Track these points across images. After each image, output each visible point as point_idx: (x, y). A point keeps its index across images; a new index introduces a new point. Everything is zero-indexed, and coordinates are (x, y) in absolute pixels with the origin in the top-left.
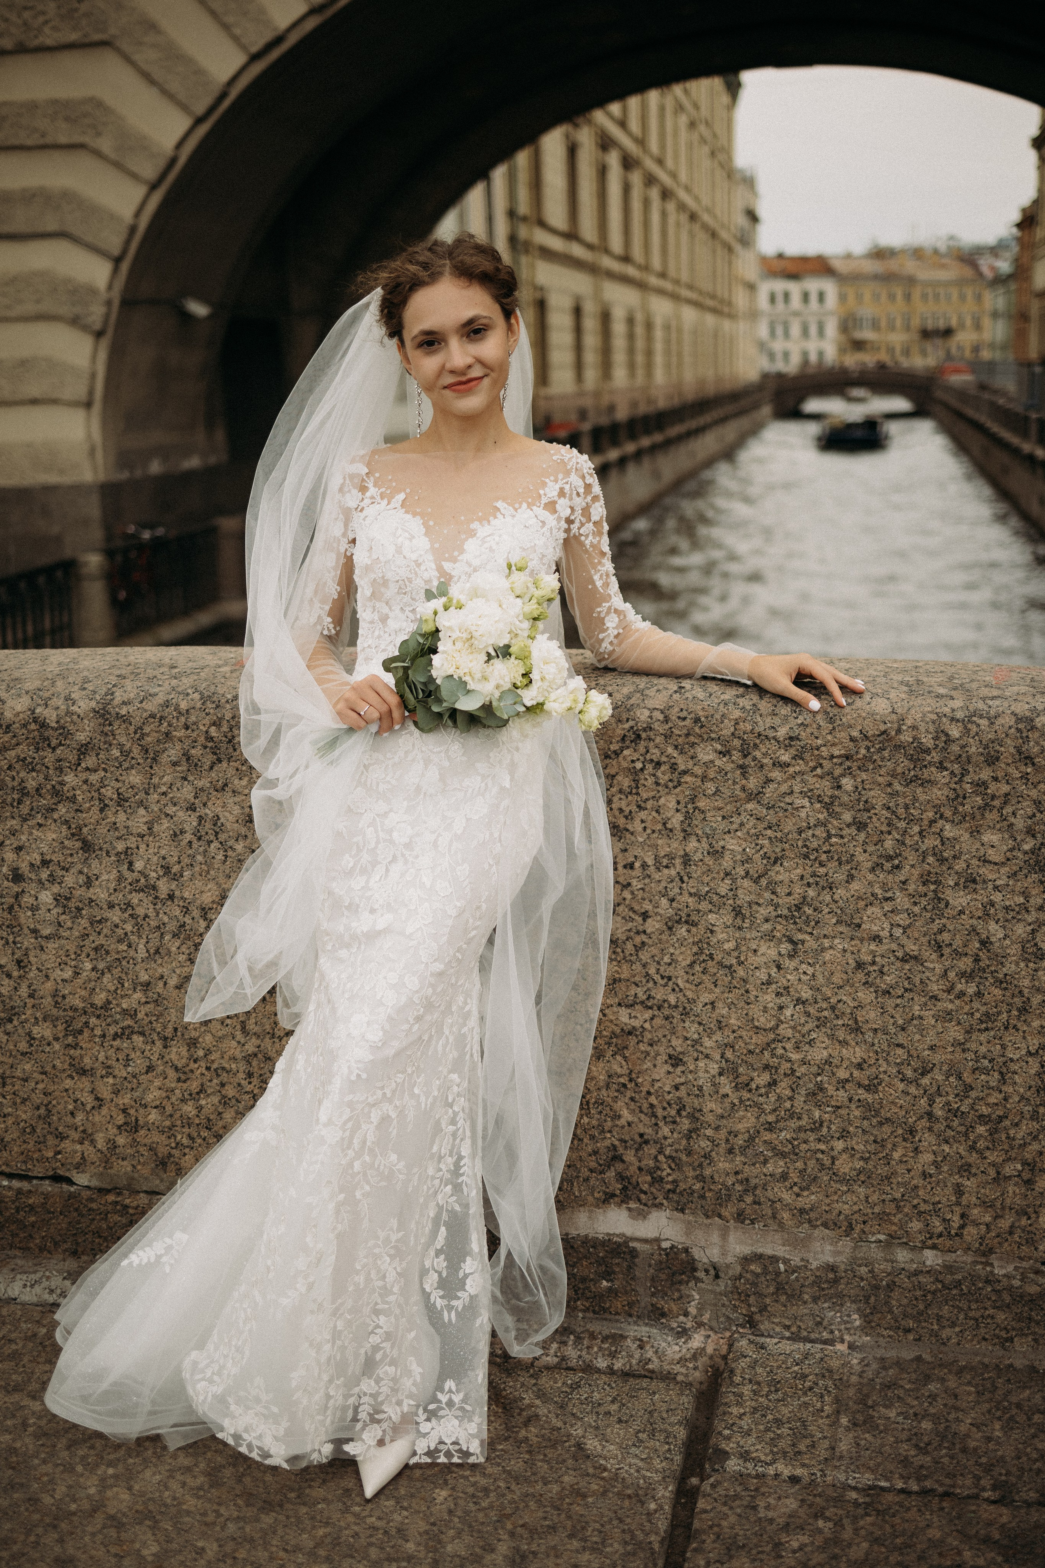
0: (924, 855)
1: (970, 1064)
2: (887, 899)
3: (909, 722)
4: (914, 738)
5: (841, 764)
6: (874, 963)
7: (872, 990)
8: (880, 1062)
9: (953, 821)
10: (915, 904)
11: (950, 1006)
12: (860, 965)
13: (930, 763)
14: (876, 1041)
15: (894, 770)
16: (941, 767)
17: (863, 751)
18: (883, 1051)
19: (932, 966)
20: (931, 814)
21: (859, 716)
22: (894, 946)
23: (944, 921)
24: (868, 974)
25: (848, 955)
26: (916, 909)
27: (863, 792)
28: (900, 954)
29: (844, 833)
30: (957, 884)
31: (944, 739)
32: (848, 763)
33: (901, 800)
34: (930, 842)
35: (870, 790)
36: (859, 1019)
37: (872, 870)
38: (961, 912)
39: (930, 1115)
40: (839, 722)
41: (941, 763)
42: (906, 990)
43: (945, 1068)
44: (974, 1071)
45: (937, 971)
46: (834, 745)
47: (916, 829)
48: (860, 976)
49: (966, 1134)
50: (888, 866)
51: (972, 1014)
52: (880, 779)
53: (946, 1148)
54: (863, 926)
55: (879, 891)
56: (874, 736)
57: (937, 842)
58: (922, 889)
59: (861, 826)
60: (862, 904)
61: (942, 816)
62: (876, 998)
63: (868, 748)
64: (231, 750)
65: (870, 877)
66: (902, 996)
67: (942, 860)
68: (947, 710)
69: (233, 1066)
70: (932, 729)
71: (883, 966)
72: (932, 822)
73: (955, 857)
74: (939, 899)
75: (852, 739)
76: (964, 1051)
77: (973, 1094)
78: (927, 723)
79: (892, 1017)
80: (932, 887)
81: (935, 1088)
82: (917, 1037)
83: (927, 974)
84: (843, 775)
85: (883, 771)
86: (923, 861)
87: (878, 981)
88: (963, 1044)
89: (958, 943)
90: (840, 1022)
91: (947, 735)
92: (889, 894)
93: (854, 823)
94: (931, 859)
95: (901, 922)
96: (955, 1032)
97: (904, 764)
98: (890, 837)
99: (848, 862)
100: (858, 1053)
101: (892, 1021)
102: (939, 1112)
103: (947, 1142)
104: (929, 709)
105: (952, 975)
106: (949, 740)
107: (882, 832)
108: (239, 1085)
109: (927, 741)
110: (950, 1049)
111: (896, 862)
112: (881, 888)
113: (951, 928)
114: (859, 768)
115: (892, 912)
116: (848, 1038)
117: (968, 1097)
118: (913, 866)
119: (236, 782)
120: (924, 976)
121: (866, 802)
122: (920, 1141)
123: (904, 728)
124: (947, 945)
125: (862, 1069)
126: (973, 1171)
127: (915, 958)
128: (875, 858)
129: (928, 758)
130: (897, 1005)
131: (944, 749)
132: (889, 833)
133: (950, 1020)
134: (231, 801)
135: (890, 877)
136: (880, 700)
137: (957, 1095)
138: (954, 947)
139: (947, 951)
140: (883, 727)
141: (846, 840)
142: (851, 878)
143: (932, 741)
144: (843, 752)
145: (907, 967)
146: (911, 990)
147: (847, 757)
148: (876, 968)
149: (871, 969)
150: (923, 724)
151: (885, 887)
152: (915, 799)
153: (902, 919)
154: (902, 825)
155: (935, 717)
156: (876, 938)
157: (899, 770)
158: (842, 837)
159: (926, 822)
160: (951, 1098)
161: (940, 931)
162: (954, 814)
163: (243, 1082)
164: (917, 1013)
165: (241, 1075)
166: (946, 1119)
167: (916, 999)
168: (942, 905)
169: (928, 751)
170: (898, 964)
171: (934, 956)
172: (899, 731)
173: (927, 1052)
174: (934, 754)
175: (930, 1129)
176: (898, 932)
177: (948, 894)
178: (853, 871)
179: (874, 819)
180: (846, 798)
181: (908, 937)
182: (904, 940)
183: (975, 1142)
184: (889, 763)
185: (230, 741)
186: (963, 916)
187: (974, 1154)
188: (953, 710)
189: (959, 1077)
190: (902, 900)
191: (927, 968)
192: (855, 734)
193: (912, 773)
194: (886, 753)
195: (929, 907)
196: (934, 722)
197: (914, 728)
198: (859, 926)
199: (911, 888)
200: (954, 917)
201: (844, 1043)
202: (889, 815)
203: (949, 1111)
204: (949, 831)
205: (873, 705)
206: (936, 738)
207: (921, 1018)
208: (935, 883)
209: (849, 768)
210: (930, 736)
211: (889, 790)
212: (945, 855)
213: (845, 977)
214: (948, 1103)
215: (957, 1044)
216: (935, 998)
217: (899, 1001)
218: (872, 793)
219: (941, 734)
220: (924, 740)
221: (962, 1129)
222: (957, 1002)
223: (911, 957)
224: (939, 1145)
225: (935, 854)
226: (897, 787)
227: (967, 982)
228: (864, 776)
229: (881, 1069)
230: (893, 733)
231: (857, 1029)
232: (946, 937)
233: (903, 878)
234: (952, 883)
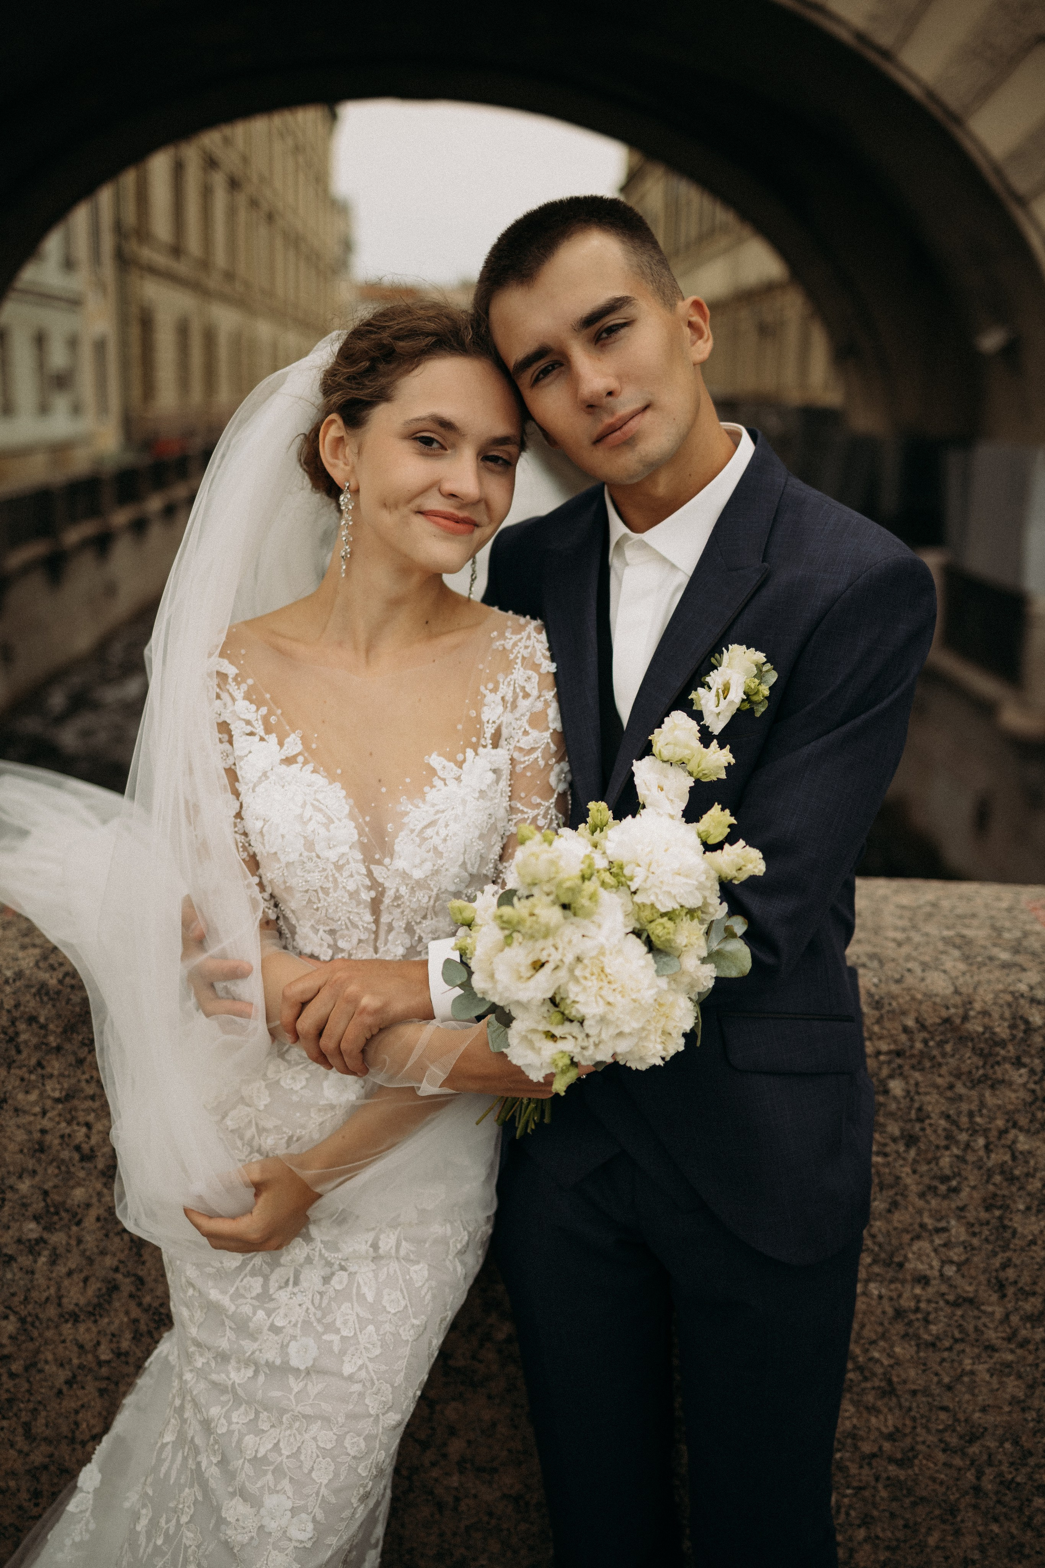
0: (990, 1174)
1: (1031, 1425)
2: (938, 1231)
3: (978, 1006)
4: (986, 1028)
5: (889, 1062)
6: (917, 1310)
7: (913, 1343)
8: (919, 1430)
9: (1028, 1131)
10: (974, 1234)
11: (1010, 1357)
12: (899, 1313)
13: (1005, 1059)
14: (914, 1405)
15: (958, 1068)
16: (1018, 1063)
17: (919, 1045)
18: (922, 1416)
19: (989, 1309)
20: (1000, 1123)
21: (913, 999)
22: (944, 1288)
23: (1008, 1254)
24: (910, 1324)
25: (885, 1301)
26: (975, 1242)
27: (916, 1097)
28: (951, 1298)
29: (888, 1149)
30: (1028, 1208)
31: (1022, 1027)
32: (899, 1061)
33: (965, 1107)
34: (999, 1157)
35: (926, 1094)
36: (895, 1379)
37: (922, 1195)
38: (1033, 1242)
39: (977, 1490)
40: (887, 1008)
41: (1018, 1058)
42: (956, 1341)
43: (1000, 1432)
44: (1035, 1433)
45: (998, 1316)
46: (880, 1038)
47: (981, 1141)
48: (900, 1327)
49: (1020, 1510)
50: (943, 1188)
51: (1037, 1365)
52: (939, 1081)
53: (995, 1528)
54: (908, 1266)
55: (927, 1220)
56: (934, 1024)
57: (1007, 1157)
58: (984, 1215)
59: (911, 1140)
60: (906, 1238)
61: (1015, 1125)
62: (918, 1352)
63: (925, 1042)
64: (13, 1052)
65: (920, 1203)
66: (950, 1349)
67: (1011, 1179)
68: (1023, 987)
69: (12, 1484)
70: (1007, 1014)
71: (928, 1313)
72: (1003, 1133)
73: (1027, 1175)
74: (1005, 1227)
75: (906, 1030)
76: (1023, 1410)
77: (1032, 1461)
78: (1001, 1006)
79: (937, 1374)
80: (997, 1213)
81: (985, 1457)
82: (967, 1397)
83: (984, 1320)
84: (891, 1076)
85: (944, 1070)
86: (987, 1182)
87: (921, 1331)
88: (1024, 1401)
89: (1026, 1278)
90: (868, 1385)
91: (1027, 1022)
92: (943, 1224)
93: (902, 1136)
94: (998, 1178)
95: (955, 1258)
96: (1013, 1387)
97: (969, 1060)
98: (947, 1153)
99: (891, 1187)
100: (889, 1421)
101: (935, 1379)
102: (988, 1485)
103: (996, 1520)
104: (1000, 987)
105: (1015, 1319)
106: (1029, 1029)
107: (937, 1147)
108: (20, 1507)
109: (1002, 1030)
110: (1007, 1409)
111: (954, 1183)
112: (931, 1216)
113: (1018, 1262)
114: (913, 1067)
115: (945, 1245)
116: (879, 1403)
117: (1026, 1465)
118: (974, 1188)
119: (21, 1096)
120: (980, 1324)
121: (920, 1109)
122: (963, 1521)
123: (972, 1013)
124: (1011, 1284)
125: (895, 1440)
126: (1027, 1551)
127: (971, 1301)
128: (926, 1180)
129: (1003, 1052)
130: (943, 1360)
131: (1024, 1040)
132: (947, 1148)
133: (1009, 1375)
134: (12, 1123)
135: (945, 1204)
136: (936, 974)
137: (1012, 1464)
138: (1020, 1285)
139: (1010, 1291)
140: (944, 1013)
141: (890, 1159)
142: (894, 1205)
143: (1008, 1031)
144: (892, 1047)
145: (959, 1312)
146: (962, 1340)
147: (899, 1054)
148: (919, 1316)
149: (912, 1317)
150: (996, 1008)
151: (938, 1216)
152: (982, 1104)
153: (956, 1254)
154: (963, 1137)
155: (1009, 998)
156: (923, 1280)
157: (965, 1068)
158: (886, 1155)
159: (994, 1133)
160: (1004, 1468)
161: (1004, 1266)
162: (1031, 1121)
163: (25, 1504)
164: (968, 1368)
165: (24, 1495)
166: (997, 1493)
167: (968, 1350)
168: (1007, 1235)
169: (1003, 1044)
170: (948, 1310)
171: (995, 1297)
172: (965, 1018)
173: (977, 1415)
174: (1010, 1047)
175: (975, 1507)
176: (950, 1271)
177: (1016, 1221)
178: (899, 1198)
179: (929, 1131)
180: (893, 1106)
181: (963, 1276)
182: (959, 1281)
183: (1031, 1518)
184: (951, 1060)
185: (11, 1040)
186: (1034, 1248)
187: (1029, 1534)
188: (1031, 988)
189: (1016, 1442)
190: (958, 1231)
191: (984, 1312)
192: (910, 1023)
193: (981, 1072)
194: (948, 1048)
195: (992, 1238)
196: (1009, 1005)
197: (985, 1013)
198: (901, 1265)
199: (971, 1216)
200: (1022, 1249)
201: (873, 1410)
202: (948, 1126)
203: (1002, 1483)
204: (1023, 1143)
205: (928, 981)
206: (1013, 1027)
207: (972, 1373)
208: (1000, 1208)
209: (900, 1067)
210: (1006, 1024)
211: (949, 1094)
212: (1017, 1172)
213: (880, 1329)
214: (1001, 1474)
215: (1014, 1401)
216: (991, 1349)
217: (946, 1354)
218: (928, 1098)
219: (1019, 1022)
220: (997, 1030)
221: (1016, 1503)
222: (1019, 1352)
223: (965, 1300)
224: (986, 1525)
225: (1002, 1173)
226: (960, 1089)
227: (1033, 1327)
228: (917, 1075)
229: (919, 1439)
230: (958, 1021)
231: (889, 1391)
232: (1011, 1273)
233: (960, 1204)
234: (1021, 1207)
